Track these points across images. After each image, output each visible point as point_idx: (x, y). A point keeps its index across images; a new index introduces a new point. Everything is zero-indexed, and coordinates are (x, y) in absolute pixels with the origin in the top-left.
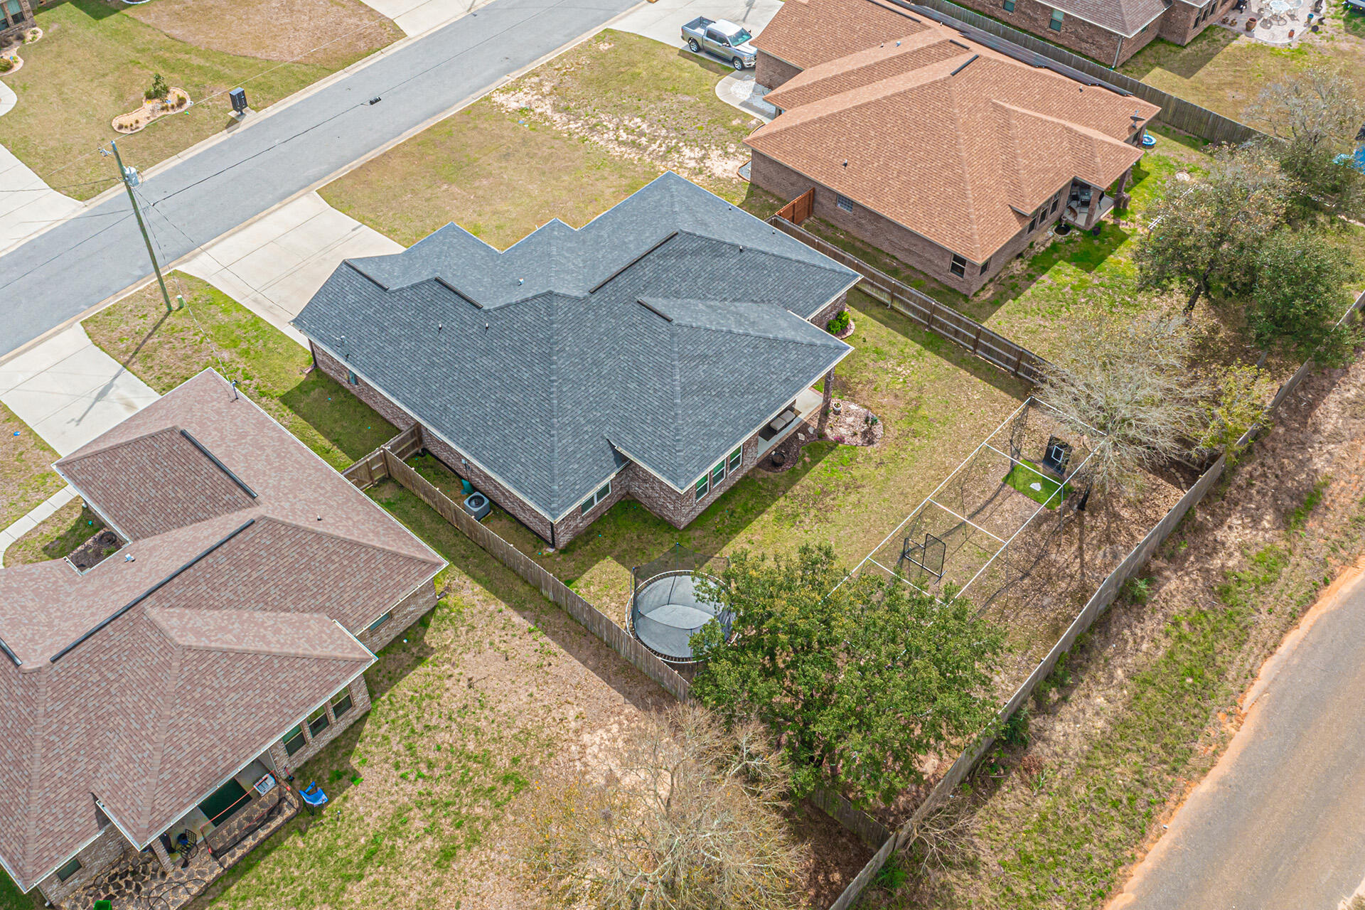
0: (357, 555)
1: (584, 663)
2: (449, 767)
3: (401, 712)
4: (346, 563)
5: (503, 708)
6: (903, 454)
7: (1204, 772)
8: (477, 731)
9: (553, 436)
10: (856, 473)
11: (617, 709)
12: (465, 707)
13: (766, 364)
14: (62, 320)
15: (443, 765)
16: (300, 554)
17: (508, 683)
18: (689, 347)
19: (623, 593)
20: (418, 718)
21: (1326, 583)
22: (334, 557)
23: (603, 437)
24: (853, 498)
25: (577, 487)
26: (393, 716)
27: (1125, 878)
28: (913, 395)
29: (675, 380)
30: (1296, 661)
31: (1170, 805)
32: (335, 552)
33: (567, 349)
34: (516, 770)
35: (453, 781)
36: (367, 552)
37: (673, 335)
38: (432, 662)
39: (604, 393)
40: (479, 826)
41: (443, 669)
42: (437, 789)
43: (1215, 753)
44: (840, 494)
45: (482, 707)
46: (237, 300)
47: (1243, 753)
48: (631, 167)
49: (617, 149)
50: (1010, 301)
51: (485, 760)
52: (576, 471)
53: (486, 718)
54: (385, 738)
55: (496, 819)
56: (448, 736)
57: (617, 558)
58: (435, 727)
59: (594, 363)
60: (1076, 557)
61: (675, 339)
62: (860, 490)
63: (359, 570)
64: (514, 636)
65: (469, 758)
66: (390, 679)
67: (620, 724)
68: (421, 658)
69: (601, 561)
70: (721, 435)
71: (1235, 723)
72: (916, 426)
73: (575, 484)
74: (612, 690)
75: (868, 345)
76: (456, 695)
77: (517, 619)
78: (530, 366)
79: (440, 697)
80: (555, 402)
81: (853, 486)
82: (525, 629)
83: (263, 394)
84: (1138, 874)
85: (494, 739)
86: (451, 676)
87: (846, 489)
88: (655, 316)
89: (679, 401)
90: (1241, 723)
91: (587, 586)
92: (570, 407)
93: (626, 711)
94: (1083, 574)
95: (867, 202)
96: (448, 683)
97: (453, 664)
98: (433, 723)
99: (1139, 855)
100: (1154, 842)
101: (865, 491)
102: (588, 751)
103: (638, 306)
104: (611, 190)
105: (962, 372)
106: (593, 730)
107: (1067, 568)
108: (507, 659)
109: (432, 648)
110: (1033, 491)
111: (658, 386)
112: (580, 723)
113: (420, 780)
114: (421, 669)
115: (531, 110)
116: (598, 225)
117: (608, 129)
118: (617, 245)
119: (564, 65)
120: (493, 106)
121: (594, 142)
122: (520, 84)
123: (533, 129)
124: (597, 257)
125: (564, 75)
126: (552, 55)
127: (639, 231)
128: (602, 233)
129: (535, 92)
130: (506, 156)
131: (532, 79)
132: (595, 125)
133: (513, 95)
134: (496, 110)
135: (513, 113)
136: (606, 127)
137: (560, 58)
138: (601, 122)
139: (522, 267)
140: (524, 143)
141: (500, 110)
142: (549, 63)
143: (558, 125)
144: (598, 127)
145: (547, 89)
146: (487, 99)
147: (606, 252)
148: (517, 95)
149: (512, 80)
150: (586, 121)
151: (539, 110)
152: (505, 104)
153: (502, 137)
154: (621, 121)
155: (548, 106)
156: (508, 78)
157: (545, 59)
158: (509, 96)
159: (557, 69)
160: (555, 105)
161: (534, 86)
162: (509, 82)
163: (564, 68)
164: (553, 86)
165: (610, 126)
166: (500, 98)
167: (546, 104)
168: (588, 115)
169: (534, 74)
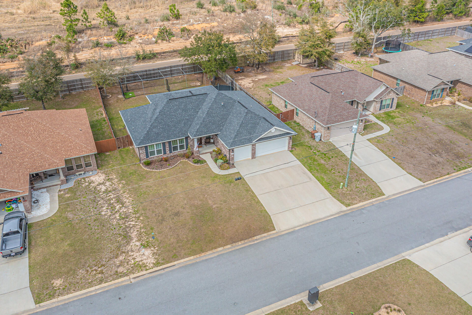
48: (132, 190)
49: (128, 201)
104: (149, 180)
115: (142, 245)
116: (180, 133)
117: (120, 214)
118: (185, 112)
119: (95, 275)
120: (159, 255)
121: (133, 209)
122: (131, 269)
123: (152, 229)
124: (194, 110)
125: (103, 265)
126: (91, 292)
127: (175, 113)
128: (183, 125)
129: (129, 258)
130: (177, 214)
131: (121, 271)
132: (123, 218)
133: (142, 261)
134: (159, 252)
135: (153, 246)
136: (120, 215)
137: (91, 284)
138: (120, 219)
139: (217, 115)
140: (163, 220)
141: (157, 250)
142: (101, 281)
143: (139, 227)
144: (123, 216)
145: (121, 258)
146: (157, 264)
147: (190, 111)
148: (140, 259)
149: (132, 276)
150: (125, 223)
151: (138, 243)
152: (151, 254)
153: (170, 228)
154: (110, 216)
155: (131, 244)
156: (133, 281)
157: (98, 289)
158: (145, 261)
159: (102, 272)
160: (128, 243)
161: (126, 264)
162: (135, 275)
163: (98, 272)
164: (116, 258)
165: (118, 215)
166: (151, 261)
167: (132, 246)
168: (120, 227)
169: (118, 275)
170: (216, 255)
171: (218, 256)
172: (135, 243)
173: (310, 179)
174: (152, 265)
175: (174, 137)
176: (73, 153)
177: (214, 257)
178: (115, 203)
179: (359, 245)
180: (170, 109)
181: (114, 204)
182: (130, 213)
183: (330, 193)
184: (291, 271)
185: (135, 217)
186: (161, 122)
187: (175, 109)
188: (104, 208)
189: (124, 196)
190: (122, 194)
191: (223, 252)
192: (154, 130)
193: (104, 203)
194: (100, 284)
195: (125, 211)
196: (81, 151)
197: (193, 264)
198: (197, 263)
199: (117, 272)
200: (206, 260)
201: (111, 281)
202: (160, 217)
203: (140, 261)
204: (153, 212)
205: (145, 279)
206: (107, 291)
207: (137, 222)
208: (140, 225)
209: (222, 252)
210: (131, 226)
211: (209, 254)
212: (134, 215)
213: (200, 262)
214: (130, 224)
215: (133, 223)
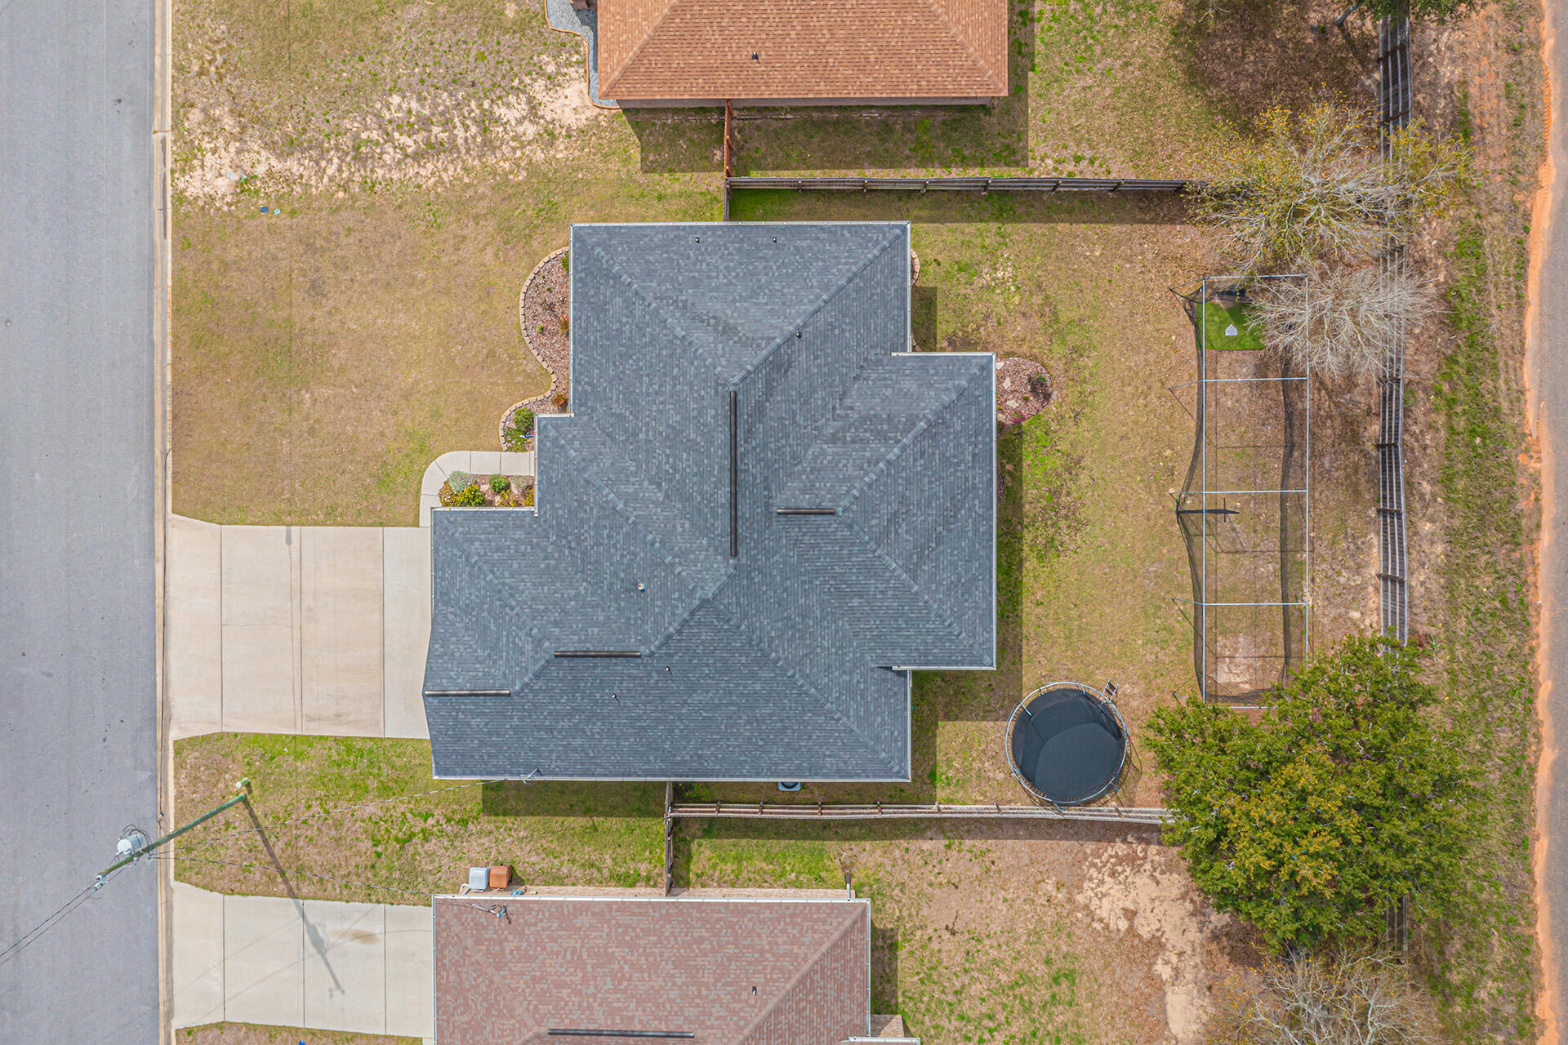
0: (812, 981)
1: (1016, 837)
2: (1005, 1006)
3: (925, 999)
4: (811, 997)
5: (995, 928)
6: (1088, 388)
7: (1538, 526)
8: (996, 962)
9: (840, 719)
10: (1064, 446)
11: (1080, 855)
12: (968, 953)
13: (945, 461)
14: (153, 891)
15: (999, 1008)
16: (781, 1036)
17: (978, 905)
18: (874, 522)
19: (984, 746)
20: (943, 992)
21: (1526, 230)
22: (801, 1006)
23: (872, 670)
24: (1084, 479)
25: (896, 733)
26: (923, 1006)
27: (1536, 672)
28: (1038, 299)
29: (895, 570)
30: (1546, 346)
31: (1530, 580)
32: (798, 1003)
33: (773, 634)
34: (1055, 968)
35: (1019, 1014)
36: (816, 972)
37: (850, 527)
38: (904, 941)
39: (837, 632)
40: (1072, 1029)
41: (918, 938)
42: (1015, 1029)
43: (1537, 500)
44: (1070, 484)
45: (979, 941)
46: (292, 732)
47: (1557, 481)
48: (470, 193)
49: (423, 172)
50: (1030, 74)
51: (1024, 978)
52: (883, 723)
53: (991, 947)
54: (936, 1027)
55: (1078, 1014)
56: (980, 987)
57: (947, 717)
58: (963, 987)
59: (804, 617)
60: (1319, 390)
61: (856, 528)
62: (1082, 464)
63: (824, 987)
64: (940, 862)
65: (1012, 988)
66: (889, 981)
67: (1094, 865)
68: (892, 944)
69: (938, 732)
70: (975, 579)
71: (1535, 456)
72: (1073, 340)
73: (893, 733)
74: (1061, 843)
75: (946, 265)
76: (950, 951)
77: (927, 845)
78: (754, 676)
79: (940, 961)
80: (813, 690)
81: (1073, 465)
82: (942, 848)
83: (464, 822)
84: (1542, 661)
85: (1015, 958)
86: (930, 939)
87: (1070, 473)
88: (812, 517)
89: (916, 588)
90: (1539, 452)
91: (950, 767)
92: (826, 680)
93: (1088, 851)
94: (1337, 405)
95: (819, 92)
96: (935, 946)
97: (921, 927)
98: (958, 985)
99: (1534, 643)
100: (1537, 624)
101: (1087, 462)
102: (1092, 908)
103: (782, 518)
104: (490, 251)
105: (1060, 226)
106: (1080, 889)
107: (1319, 409)
108: (957, 887)
109: (892, 930)
110: (1232, 339)
111: (881, 587)
112: (1064, 890)
113: (995, 1033)
114: (902, 953)
115: (252, 178)
116: (589, 389)
117: (377, 143)
118: (667, 436)
119: (201, 58)
120: (203, 208)
121: (386, 180)
122: (188, 139)
123: (293, 213)
124: (667, 471)
125: (221, 78)
126: (164, 46)
127: (671, 396)
128: (616, 409)
129: (221, 139)
130: (316, 289)
131: (191, 116)
132: (356, 149)
133: (203, 167)
134: (212, 211)
135: (238, 202)
136: (372, 141)
137: (180, 46)
138: (356, 137)
139: (601, 544)
140: (310, 247)
141: (219, 209)
142: (179, 68)
143: (313, 182)
144: (363, 149)
145: (229, 123)
146: (180, 198)
147: (668, 456)
148: (208, 164)
149: (170, 137)
150: (337, 149)
151: (261, 170)
152: (212, 192)
153: (275, 258)
154: (378, 116)
155: (263, 153)
156: (159, 136)
157: (164, 62)
158: (199, 171)
159: (202, 72)
160: (271, 146)
161: (207, 129)
162: (169, 144)
163: (207, 65)
164: (231, 111)
165: (375, 135)
166: (194, 186)
167: (258, 153)
168: (328, 136)
169: (183, 106)
170: (157, 338)
171: (152, 343)
172: (264, 162)
173: (311, 719)
174: (182, 186)
175: (580, 364)
176: (612, 20)
177: (151, 332)
178: (429, 138)
179: (43, 673)
180: (691, 385)
181: (425, 134)
182: (372, 171)
183: (236, 735)
184: (37, 475)
185: (350, 180)
186: (644, 335)
187: (685, 399)
188: (414, 105)
189: (451, 168)
190: (463, 161)
191: (158, 357)
192: (619, 300)
193: (436, 106)
194: (175, 66)
195: (386, 157)
196: (612, 47)
197: (151, 276)
198: (151, 287)
199: (192, 106)
200: (151, 311)
201: (173, 89)
202: (323, 244)
203: (203, 161)
204: (350, 231)
205: (151, 162)
206: (152, 78)
207: (331, 179)
208: (317, 188)
209: (160, 356)
210: (323, 164)
211: (163, 324)
212: (357, 178)
213: (150, 295)
214: (330, 161)
215: (331, 170)
